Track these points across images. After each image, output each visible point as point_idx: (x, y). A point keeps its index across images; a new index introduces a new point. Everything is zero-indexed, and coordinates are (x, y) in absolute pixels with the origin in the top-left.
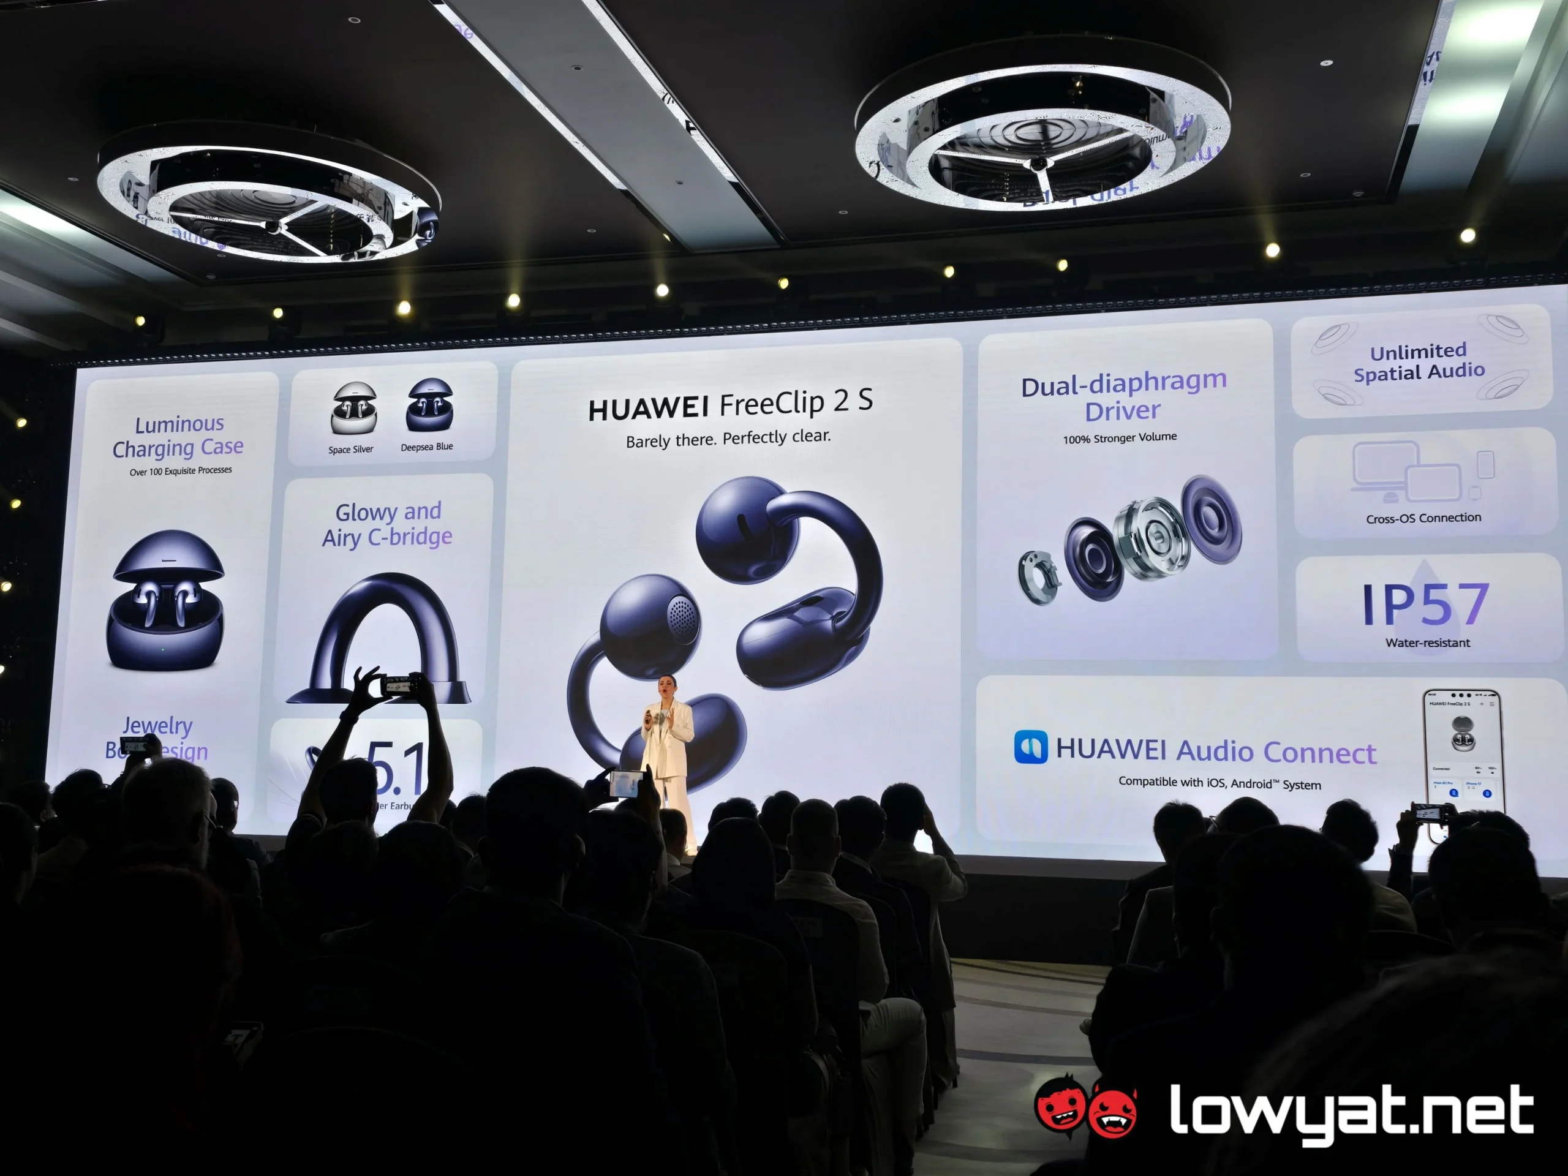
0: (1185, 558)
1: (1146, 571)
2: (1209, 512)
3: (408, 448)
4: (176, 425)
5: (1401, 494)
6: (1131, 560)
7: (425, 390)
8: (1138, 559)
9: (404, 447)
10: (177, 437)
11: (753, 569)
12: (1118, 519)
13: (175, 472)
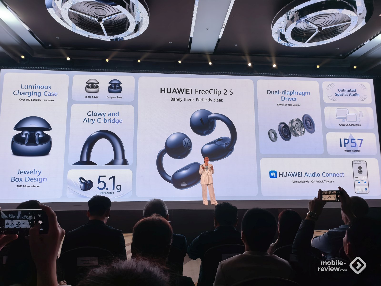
0: (304, 132)
1: (296, 135)
2: (308, 122)
3: (109, 97)
4: (35, 87)
5: (345, 119)
6: (293, 132)
7: (114, 82)
8: (294, 132)
9: (108, 97)
10: (35, 90)
11: (205, 132)
12: (289, 123)
13: (35, 100)
